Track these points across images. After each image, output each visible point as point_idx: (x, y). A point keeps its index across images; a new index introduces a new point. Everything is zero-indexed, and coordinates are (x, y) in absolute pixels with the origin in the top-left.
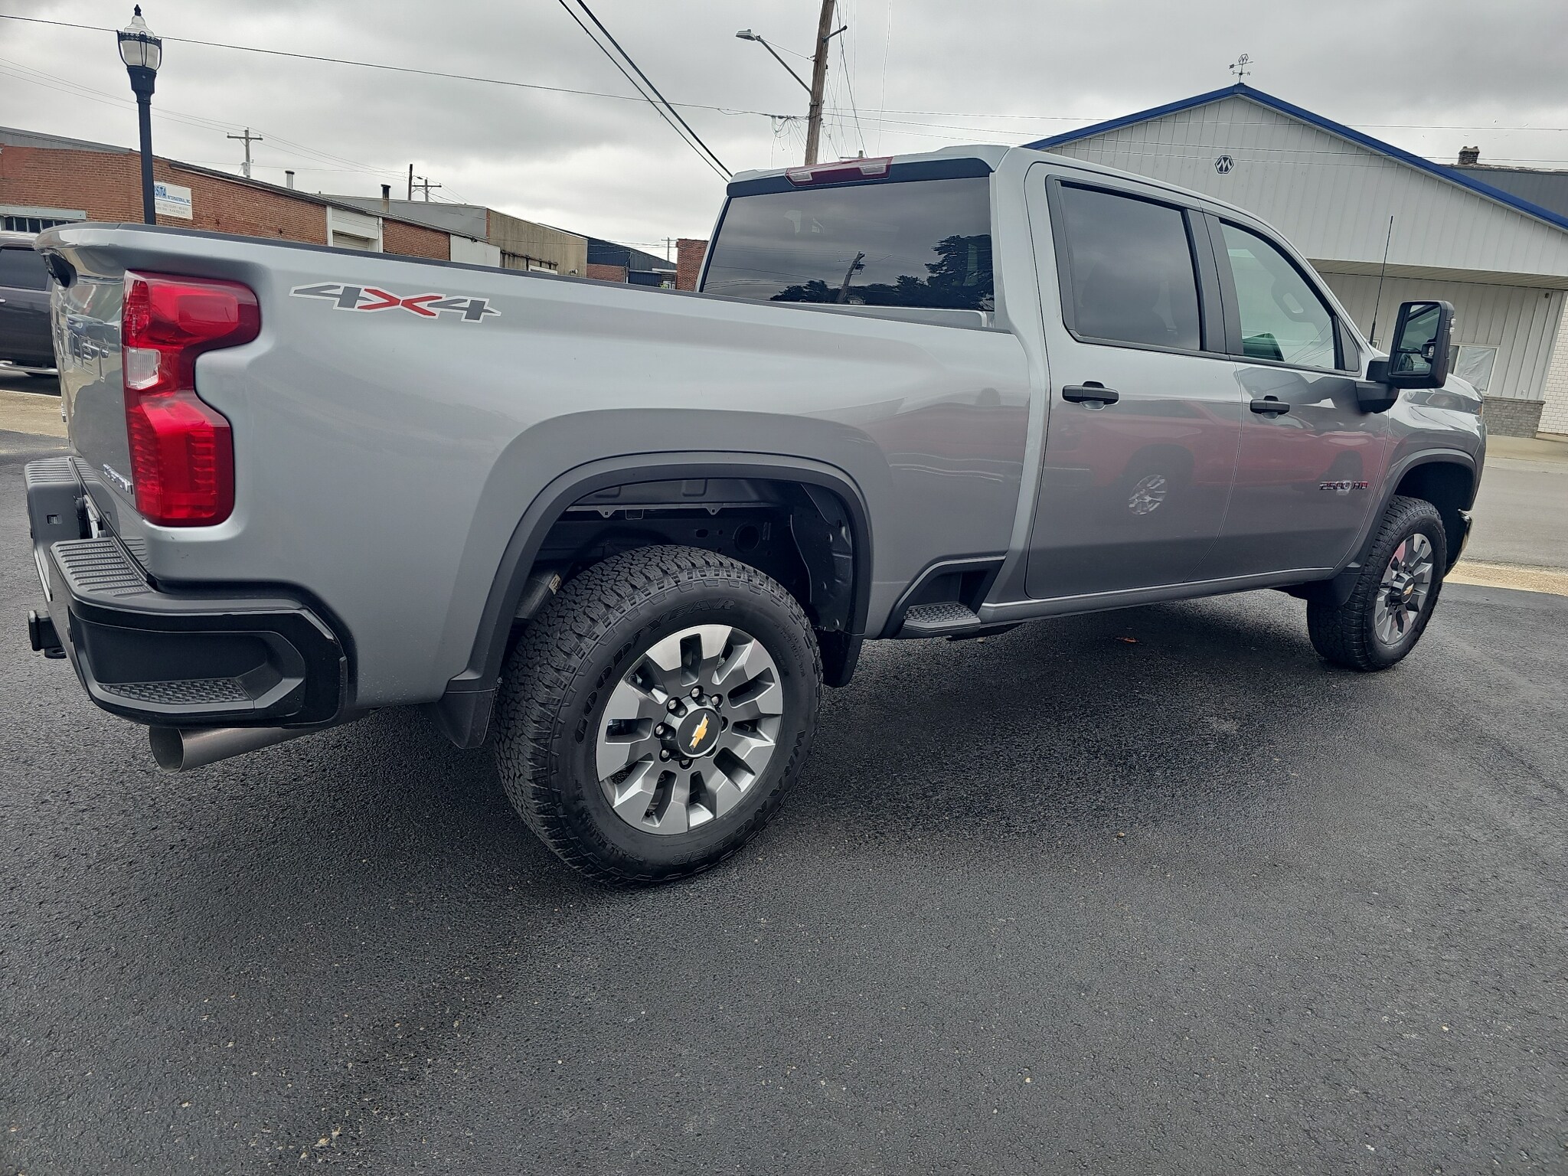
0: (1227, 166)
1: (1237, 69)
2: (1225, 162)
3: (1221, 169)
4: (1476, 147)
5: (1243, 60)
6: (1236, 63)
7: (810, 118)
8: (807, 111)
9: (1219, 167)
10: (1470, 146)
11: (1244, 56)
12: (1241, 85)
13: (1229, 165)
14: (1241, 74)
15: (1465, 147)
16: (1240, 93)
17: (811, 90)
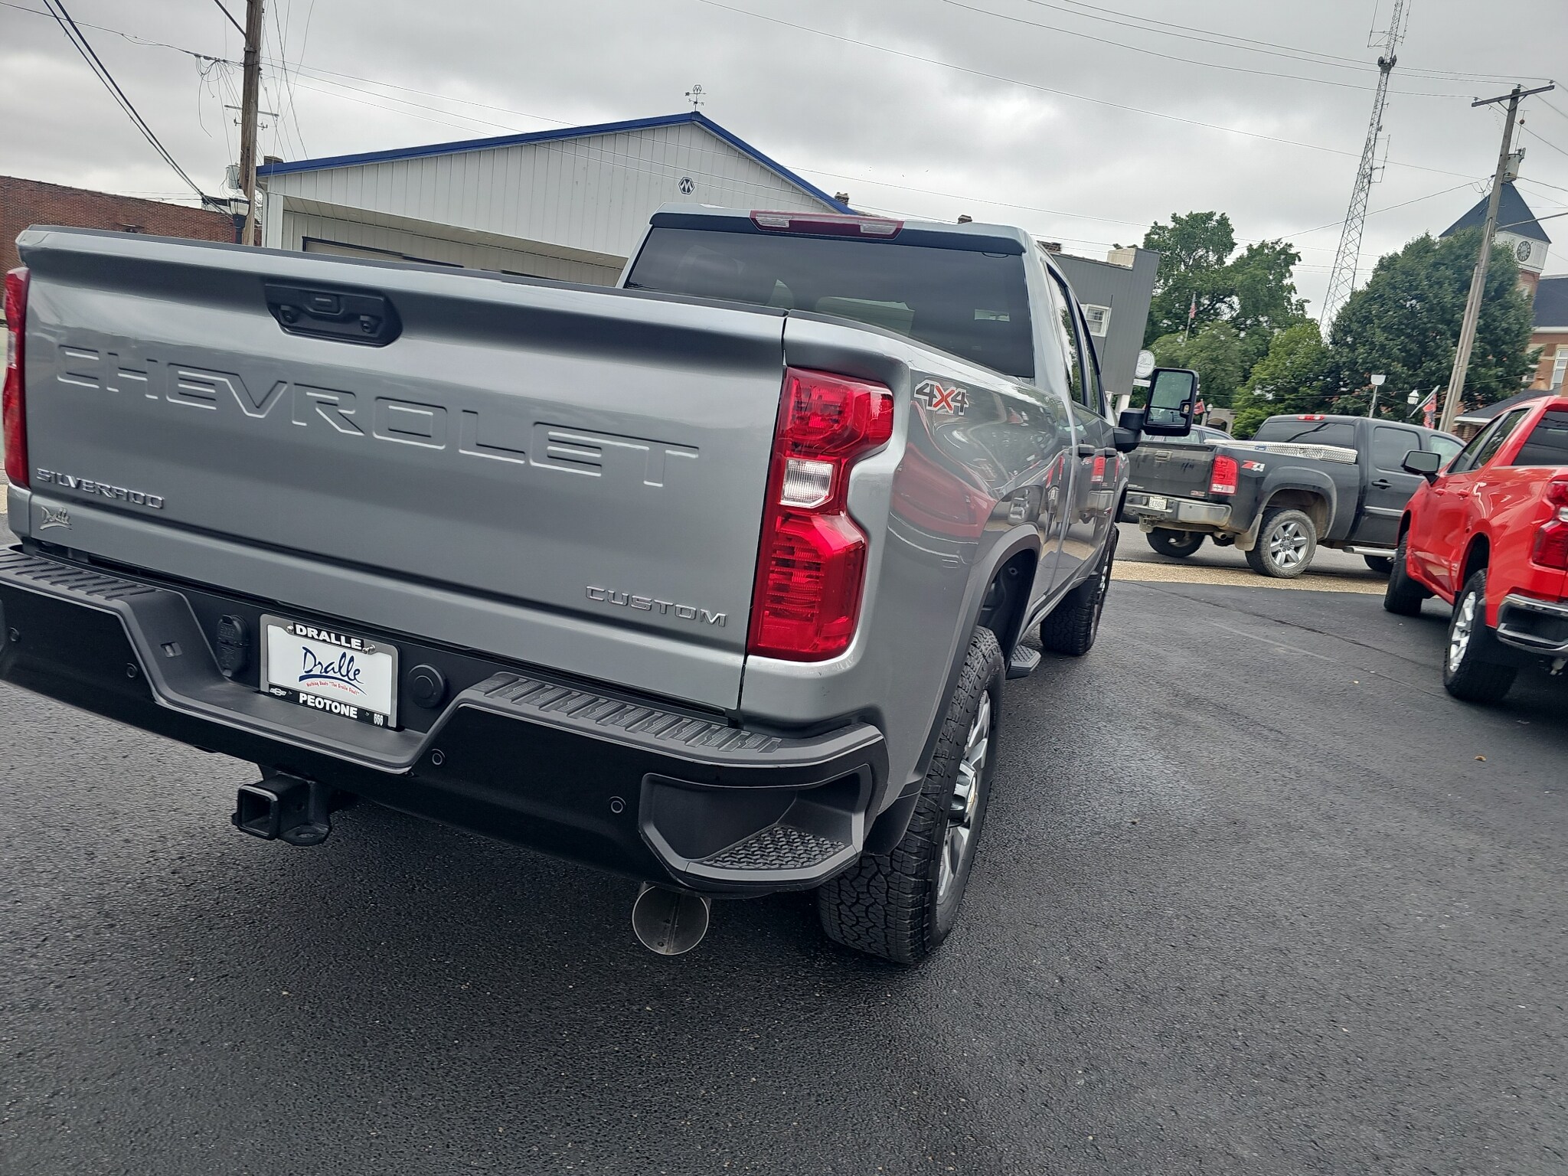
0: (689, 188)
1: (693, 98)
2: (687, 183)
3: (684, 189)
4: (846, 194)
5: (698, 89)
6: (691, 92)
7: (246, 65)
8: (241, 57)
9: (682, 187)
10: (842, 193)
11: (698, 87)
12: (697, 114)
13: (690, 187)
14: (696, 103)
15: (838, 193)
16: (695, 120)
17: (245, 31)
